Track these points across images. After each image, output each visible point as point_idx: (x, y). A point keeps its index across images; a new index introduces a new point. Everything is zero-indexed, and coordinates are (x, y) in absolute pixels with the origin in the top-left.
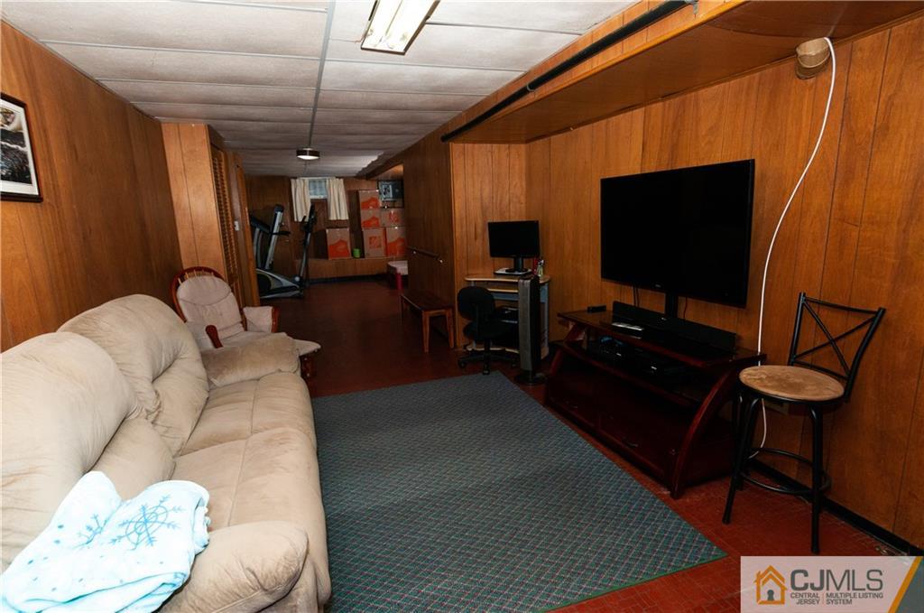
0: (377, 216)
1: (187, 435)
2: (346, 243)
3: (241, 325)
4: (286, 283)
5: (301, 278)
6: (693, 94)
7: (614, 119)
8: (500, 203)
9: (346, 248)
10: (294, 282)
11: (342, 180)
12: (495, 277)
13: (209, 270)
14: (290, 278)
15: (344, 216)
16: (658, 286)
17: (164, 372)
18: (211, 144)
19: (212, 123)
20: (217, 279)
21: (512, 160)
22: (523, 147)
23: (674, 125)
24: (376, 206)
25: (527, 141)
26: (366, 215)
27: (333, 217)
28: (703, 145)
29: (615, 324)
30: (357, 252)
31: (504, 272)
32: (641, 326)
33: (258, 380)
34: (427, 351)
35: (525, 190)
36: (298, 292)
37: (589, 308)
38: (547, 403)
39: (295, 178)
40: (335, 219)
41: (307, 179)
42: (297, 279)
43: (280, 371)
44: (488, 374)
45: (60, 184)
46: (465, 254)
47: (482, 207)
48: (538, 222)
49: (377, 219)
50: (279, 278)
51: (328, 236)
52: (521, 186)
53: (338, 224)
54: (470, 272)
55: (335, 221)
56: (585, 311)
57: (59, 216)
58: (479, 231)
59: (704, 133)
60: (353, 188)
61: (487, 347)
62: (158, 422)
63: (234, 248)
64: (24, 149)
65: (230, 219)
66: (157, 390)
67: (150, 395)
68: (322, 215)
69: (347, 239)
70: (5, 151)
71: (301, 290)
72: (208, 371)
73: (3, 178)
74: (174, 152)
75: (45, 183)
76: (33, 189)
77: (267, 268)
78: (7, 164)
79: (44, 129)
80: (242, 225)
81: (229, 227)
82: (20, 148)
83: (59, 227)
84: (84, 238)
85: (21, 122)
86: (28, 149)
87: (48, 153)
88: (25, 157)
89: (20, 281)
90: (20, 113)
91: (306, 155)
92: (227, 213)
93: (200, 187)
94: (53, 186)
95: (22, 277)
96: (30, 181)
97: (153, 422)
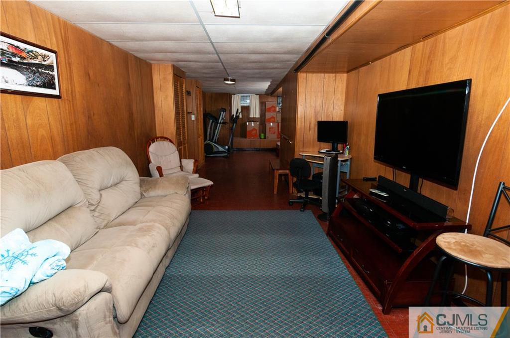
0: (275, 116)
1: (112, 219)
2: (256, 130)
3: (180, 168)
4: (221, 149)
5: (229, 147)
6: (443, 34)
7: (394, 55)
8: (327, 110)
9: (257, 132)
10: (225, 149)
11: (258, 96)
12: (318, 154)
13: (167, 139)
14: (223, 146)
15: (258, 116)
16: (404, 167)
17: (111, 186)
18: (174, 74)
19: (175, 63)
20: (170, 143)
21: (337, 83)
22: (345, 75)
23: (429, 57)
24: (275, 111)
25: (348, 72)
26: (268, 115)
27: (252, 116)
28: (445, 70)
29: (371, 190)
30: (262, 136)
31: (325, 152)
32: (387, 193)
33: (165, 196)
34: (275, 193)
35: (344, 101)
36: (226, 154)
37: (364, 178)
38: (328, 234)
39: (235, 94)
40: (253, 117)
41: (240, 95)
42: (227, 147)
43: (177, 193)
44: (303, 211)
45: (76, 91)
46: (302, 139)
47: (315, 112)
48: (347, 122)
49: (274, 118)
50: (218, 146)
51: (247, 126)
52: (342, 99)
53: (254, 120)
54: (304, 150)
55: (252, 118)
56: (361, 180)
57: (73, 106)
58: (312, 125)
59: (446, 62)
60: (263, 101)
61: (307, 195)
62: (97, 210)
63: (186, 129)
64: (53, 73)
65: (185, 114)
66: (101, 195)
67: (95, 196)
68: (246, 115)
69: (257, 128)
70: (41, 74)
71: (228, 154)
72: (142, 189)
73: (37, 86)
74: (157, 78)
75: (66, 90)
76: (56, 92)
77: (214, 141)
78: (41, 79)
79: (70, 65)
80: (196, 118)
81: (183, 117)
82: (50, 72)
83: (72, 111)
84: (89, 117)
85: (53, 61)
86: (55, 73)
87: (71, 75)
88: (53, 77)
89: (43, 135)
90: (53, 56)
91: (228, 81)
92: (183, 111)
93: (167, 97)
94: (72, 91)
95: (44, 133)
96: (54, 88)
97: (94, 210)
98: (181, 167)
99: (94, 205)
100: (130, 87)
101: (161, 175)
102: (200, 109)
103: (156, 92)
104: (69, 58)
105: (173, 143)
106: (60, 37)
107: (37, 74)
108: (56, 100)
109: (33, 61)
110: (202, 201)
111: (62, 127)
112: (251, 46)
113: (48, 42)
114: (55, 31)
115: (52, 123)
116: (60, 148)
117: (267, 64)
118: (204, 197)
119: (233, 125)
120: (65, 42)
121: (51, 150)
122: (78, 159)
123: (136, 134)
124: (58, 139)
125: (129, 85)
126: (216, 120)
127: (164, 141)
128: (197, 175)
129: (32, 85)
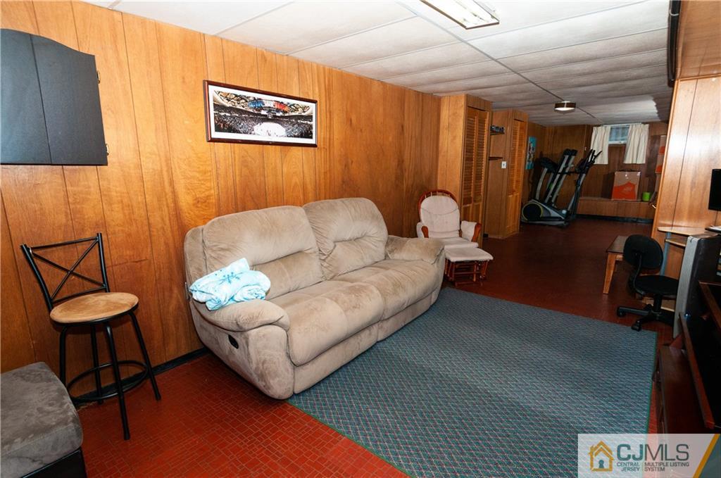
2: (633, 186)
3: (458, 232)
4: (554, 214)
5: (568, 212)
9: (633, 190)
10: (561, 214)
11: (647, 125)
13: (447, 193)
14: (558, 210)
15: (641, 160)
17: (350, 240)
18: (468, 106)
20: (450, 199)
27: (628, 161)
30: (647, 196)
31: (720, 230)
34: (606, 292)
36: (563, 222)
39: (599, 126)
40: (630, 162)
41: (609, 127)
42: (564, 212)
43: (422, 260)
44: (637, 330)
45: (335, 139)
50: (550, 210)
51: (616, 178)
53: (632, 168)
55: (628, 165)
57: (329, 154)
60: (656, 133)
62: (327, 261)
63: (483, 180)
64: (311, 123)
65: (484, 159)
66: (335, 246)
67: (329, 246)
68: (617, 159)
69: (636, 182)
70: (299, 125)
71: (566, 222)
72: (388, 249)
73: (295, 136)
74: (445, 114)
75: (324, 138)
76: (312, 141)
77: (546, 201)
78: (299, 130)
79: (330, 112)
80: (508, 165)
81: (479, 165)
82: (309, 123)
83: (328, 159)
84: (345, 166)
85: (312, 111)
86: (313, 123)
87: (330, 123)
88: (311, 126)
89: (296, 183)
90: (312, 106)
91: (563, 107)
92: (480, 155)
93: (455, 138)
94: (330, 139)
95: (298, 181)
96: (311, 138)
97: (324, 260)
98: (460, 231)
99: (325, 255)
100: (403, 130)
101: (426, 236)
102: (520, 151)
103: (443, 132)
104: (330, 106)
105: (455, 200)
106: (323, 86)
107: (296, 126)
108: (312, 148)
109: (293, 114)
110: (475, 280)
111: (316, 174)
112: (560, 54)
113: (311, 93)
114: (319, 81)
115: (306, 171)
116: (311, 195)
117: (616, 74)
118: (478, 275)
119: (580, 177)
120: (328, 91)
121: (302, 197)
122: (319, 207)
123: (405, 186)
124: (310, 187)
125: (402, 127)
126: (554, 167)
127: (443, 195)
128: (476, 244)
129: (291, 136)
